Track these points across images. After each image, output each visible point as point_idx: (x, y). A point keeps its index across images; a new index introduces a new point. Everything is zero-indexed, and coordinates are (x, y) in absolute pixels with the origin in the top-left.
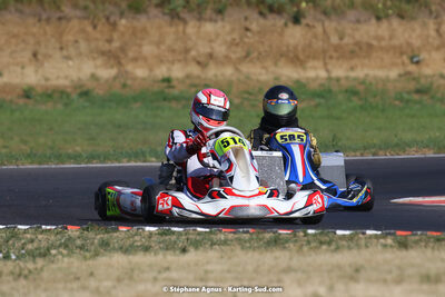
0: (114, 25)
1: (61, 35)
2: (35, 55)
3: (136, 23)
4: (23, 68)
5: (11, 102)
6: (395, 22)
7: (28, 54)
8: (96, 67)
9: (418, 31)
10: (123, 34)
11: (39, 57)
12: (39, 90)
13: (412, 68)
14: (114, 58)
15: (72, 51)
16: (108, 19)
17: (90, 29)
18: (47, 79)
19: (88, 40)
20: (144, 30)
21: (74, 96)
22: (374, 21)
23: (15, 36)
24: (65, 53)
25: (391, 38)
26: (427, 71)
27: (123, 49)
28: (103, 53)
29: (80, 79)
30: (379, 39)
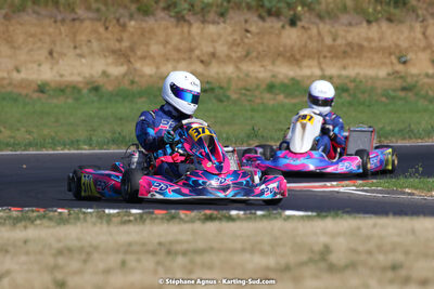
0: (124, 27)
1: (75, 35)
2: (51, 53)
3: (144, 25)
4: (40, 65)
5: (27, 95)
6: (384, 25)
7: (45, 53)
8: (108, 65)
9: (406, 33)
10: (132, 34)
11: (55, 55)
12: (53, 85)
13: (400, 67)
14: (123, 56)
15: (85, 50)
16: (118, 20)
17: (102, 30)
18: (61, 76)
19: (99, 40)
20: (152, 31)
21: (85, 91)
22: (365, 24)
23: (32, 36)
24: (78, 51)
25: (380, 40)
26: (414, 70)
27: (132, 49)
28: (114, 52)
29: (92, 76)
30: (370, 40)
